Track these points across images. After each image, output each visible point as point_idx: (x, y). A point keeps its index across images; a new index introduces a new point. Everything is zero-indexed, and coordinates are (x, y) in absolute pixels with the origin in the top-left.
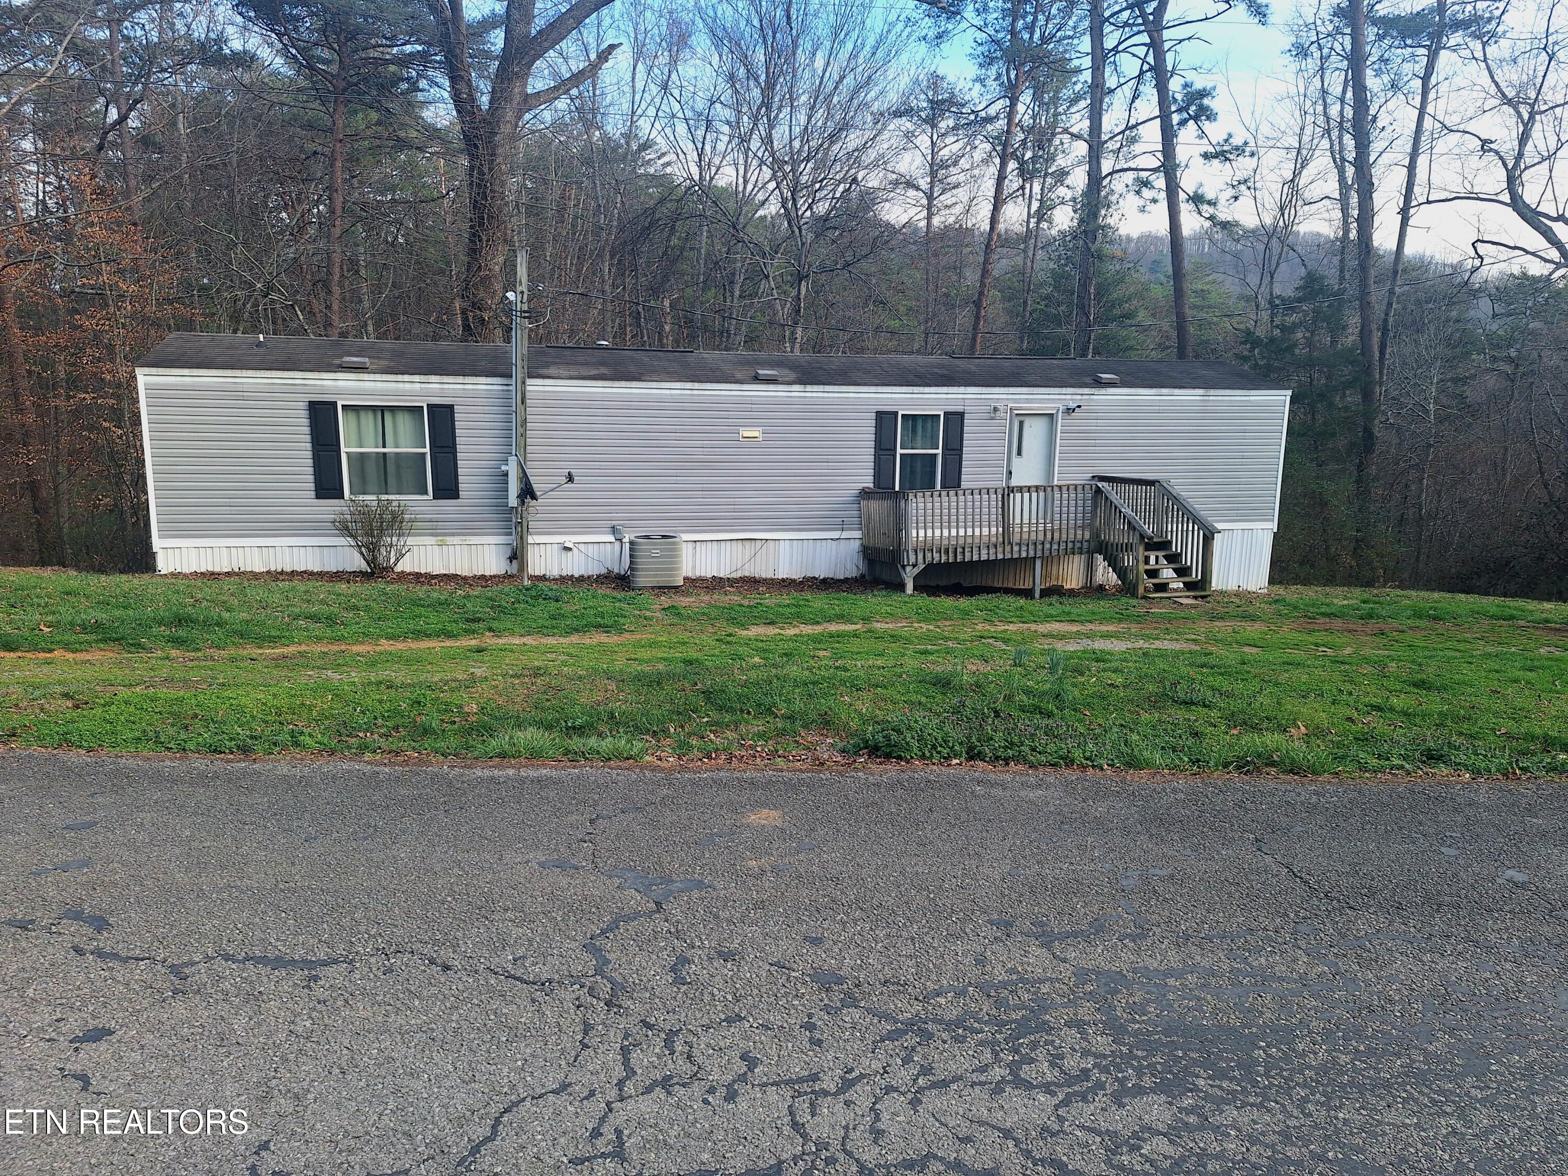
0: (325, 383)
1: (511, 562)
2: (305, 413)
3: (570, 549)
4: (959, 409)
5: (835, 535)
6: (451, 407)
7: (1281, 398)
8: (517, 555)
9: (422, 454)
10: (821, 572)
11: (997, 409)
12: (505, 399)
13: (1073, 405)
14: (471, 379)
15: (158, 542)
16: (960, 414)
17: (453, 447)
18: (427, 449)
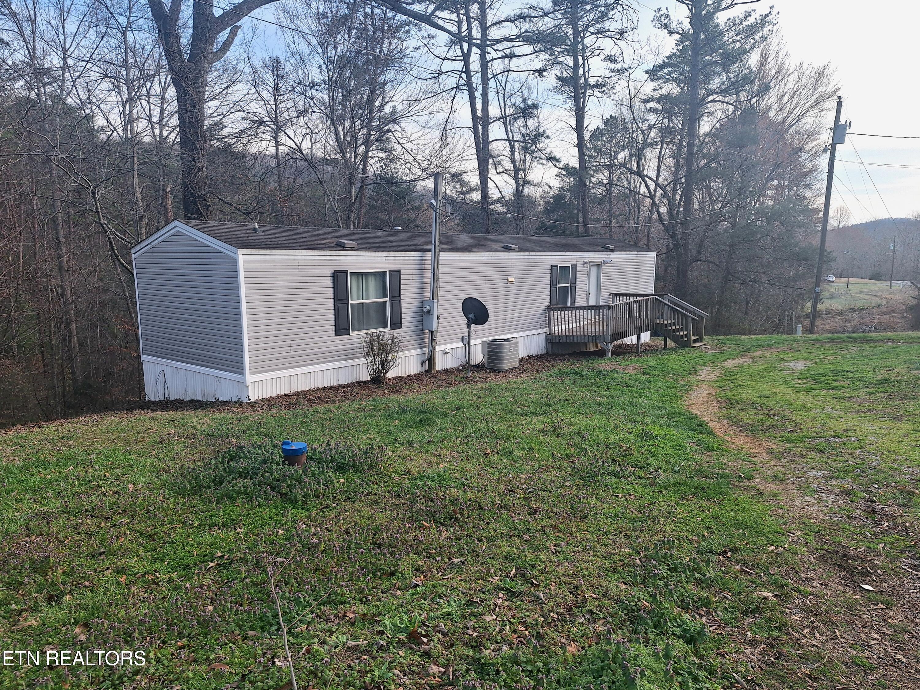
0: (349, 258)
1: (422, 365)
2: (330, 279)
3: (447, 353)
4: (574, 263)
5: (537, 331)
6: (399, 271)
7: (652, 256)
8: (431, 360)
9: (385, 303)
10: (534, 352)
11: (586, 263)
12: (421, 265)
13: (606, 260)
14: (408, 254)
15: (250, 378)
16: (576, 266)
17: (400, 296)
18: (388, 299)
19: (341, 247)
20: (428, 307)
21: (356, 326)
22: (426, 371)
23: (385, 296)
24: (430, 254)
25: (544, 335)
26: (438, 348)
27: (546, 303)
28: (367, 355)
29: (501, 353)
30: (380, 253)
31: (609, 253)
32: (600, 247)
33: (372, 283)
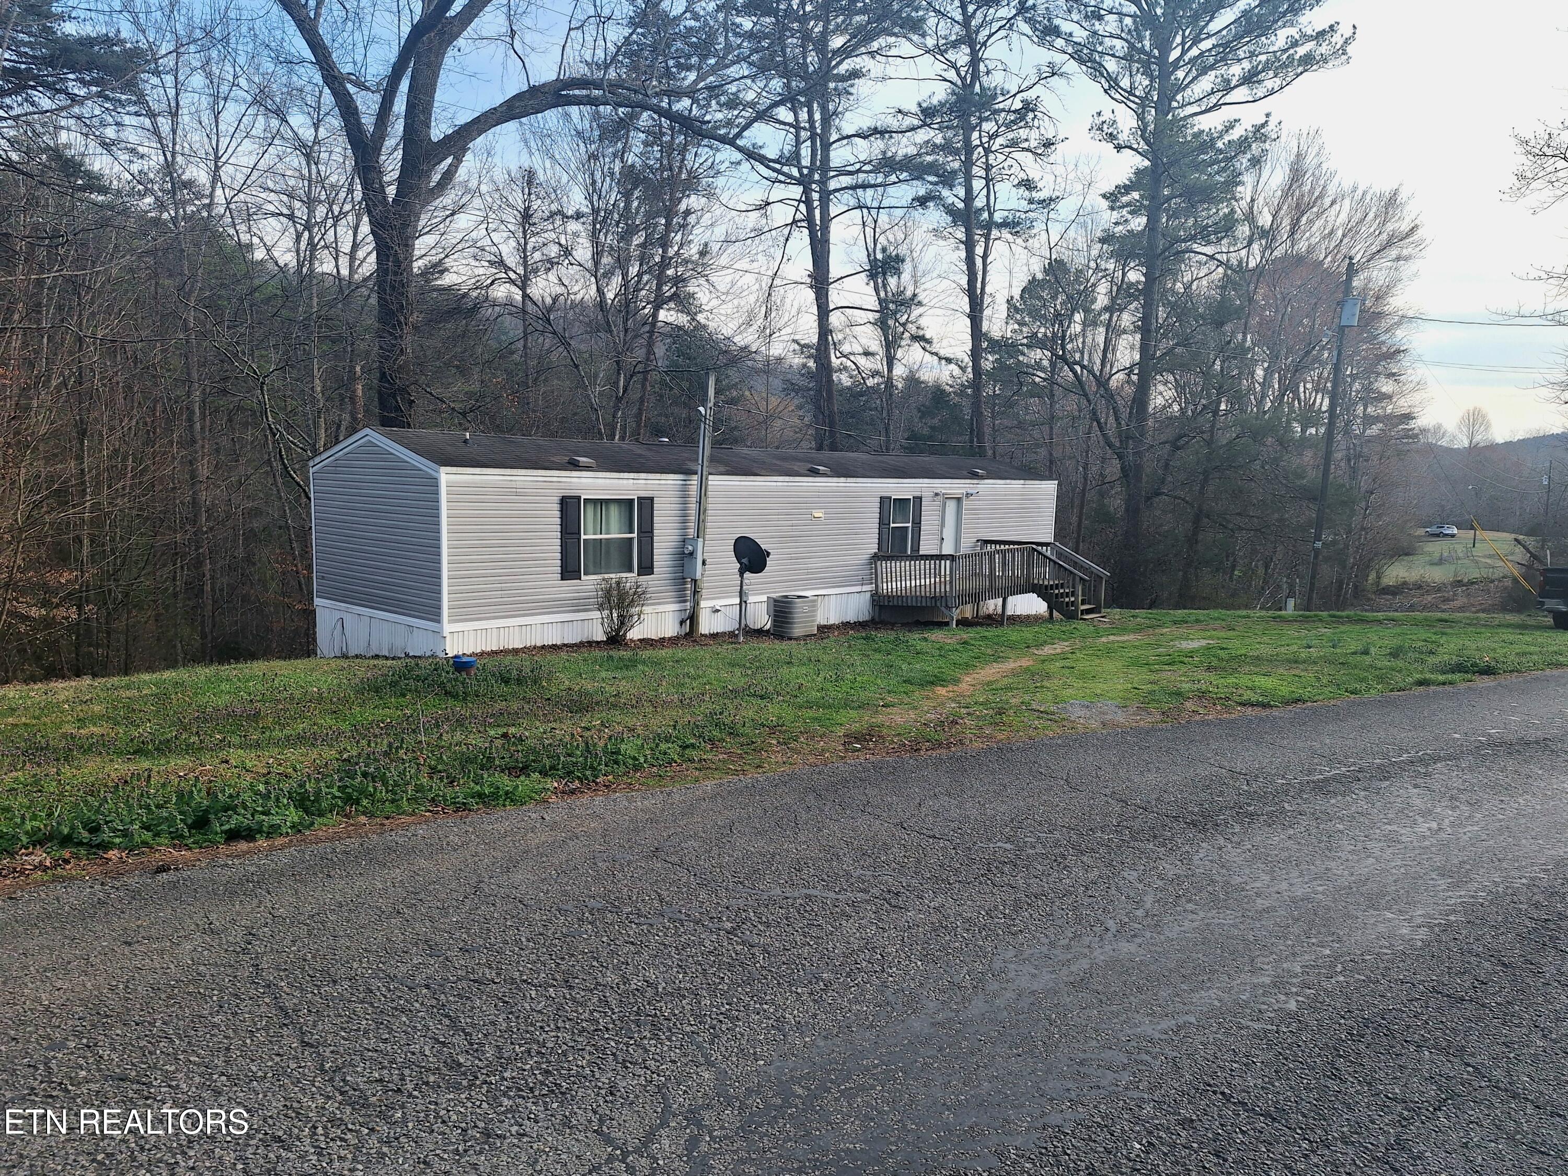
0: (583, 480)
1: (681, 625)
2: (557, 507)
3: (718, 611)
4: (918, 494)
5: (858, 589)
6: (651, 499)
7: (1049, 488)
8: (692, 618)
9: (631, 539)
10: (851, 617)
11: (937, 494)
12: (684, 492)
13: (970, 491)
14: (664, 476)
15: (448, 627)
16: (921, 498)
17: (652, 532)
18: (635, 535)
19: (574, 466)
20: (690, 548)
21: (591, 568)
22: (686, 634)
23: (631, 532)
24: (695, 477)
25: (868, 595)
26: (703, 604)
27: (874, 548)
28: (601, 608)
29: (790, 613)
30: (626, 475)
31: (975, 481)
32: (965, 473)
33: (614, 513)
